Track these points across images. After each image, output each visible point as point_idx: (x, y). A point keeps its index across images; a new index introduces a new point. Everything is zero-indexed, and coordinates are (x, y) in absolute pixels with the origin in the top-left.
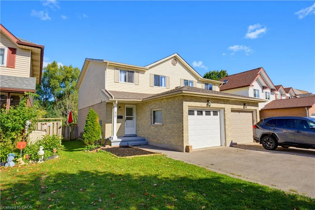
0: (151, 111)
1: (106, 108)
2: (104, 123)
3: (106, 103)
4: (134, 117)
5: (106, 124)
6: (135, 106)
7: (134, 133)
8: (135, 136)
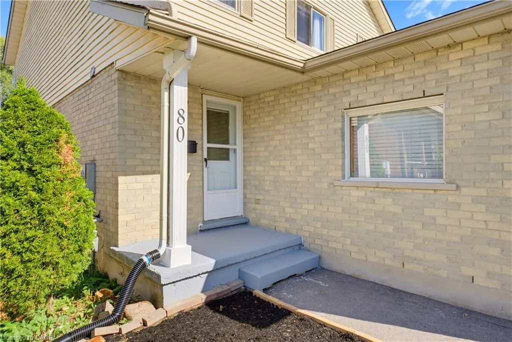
0: (343, 117)
1: (119, 96)
2: (109, 175)
3: (116, 76)
4: (235, 150)
5: (121, 180)
6: (239, 105)
7: (236, 210)
8: (243, 223)
